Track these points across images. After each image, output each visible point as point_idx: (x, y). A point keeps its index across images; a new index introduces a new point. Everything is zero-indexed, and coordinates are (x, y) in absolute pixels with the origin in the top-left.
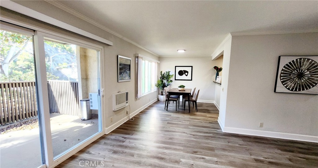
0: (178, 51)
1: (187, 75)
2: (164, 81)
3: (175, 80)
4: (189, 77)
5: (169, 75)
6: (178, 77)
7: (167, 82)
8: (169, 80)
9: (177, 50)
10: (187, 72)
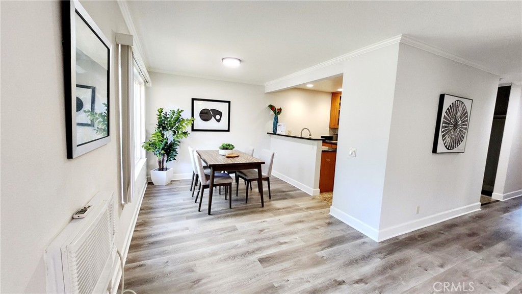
0: (224, 61)
1: (218, 121)
2: (165, 133)
3: (193, 130)
4: (223, 125)
5: (178, 120)
6: (199, 123)
7: (174, 135)
8: (180, 132)
9: (223, 59)
10: (220, 114)
